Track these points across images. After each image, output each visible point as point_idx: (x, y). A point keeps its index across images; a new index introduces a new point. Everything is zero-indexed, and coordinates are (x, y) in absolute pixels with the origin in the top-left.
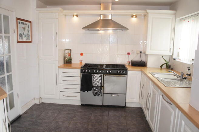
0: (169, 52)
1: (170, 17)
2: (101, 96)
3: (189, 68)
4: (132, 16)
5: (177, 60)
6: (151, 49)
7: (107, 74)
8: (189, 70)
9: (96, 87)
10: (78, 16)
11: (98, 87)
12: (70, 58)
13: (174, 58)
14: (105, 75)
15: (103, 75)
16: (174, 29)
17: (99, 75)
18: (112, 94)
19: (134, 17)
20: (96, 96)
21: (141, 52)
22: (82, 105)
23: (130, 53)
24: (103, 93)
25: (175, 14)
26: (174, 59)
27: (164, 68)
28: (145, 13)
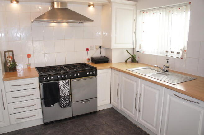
0: (132, 44)
1: (131, 8)
2: (70, 106)
3: (168, 60)
4: (89, 6)
5: (141, 52)
6: (116, 43)
7: (75, 78)
8: (168, 62)
9: (64, 97)
10: (19, 2)
11: (66, 96)
12: (14, 63)
13: (137, 50)
14: (72, 80)
15: (69, 80)
16: (135, 21)
17: (65, 81)
18: (82, 101)
19: (92, 6)
20: (65, 108)
21: (100, 47)
22: (45, 124)
23: (89, 49)
24: (72, 102)
25: (135, 5)
26: (138, 52)
27: (129, 62)
28: (107, 2)
